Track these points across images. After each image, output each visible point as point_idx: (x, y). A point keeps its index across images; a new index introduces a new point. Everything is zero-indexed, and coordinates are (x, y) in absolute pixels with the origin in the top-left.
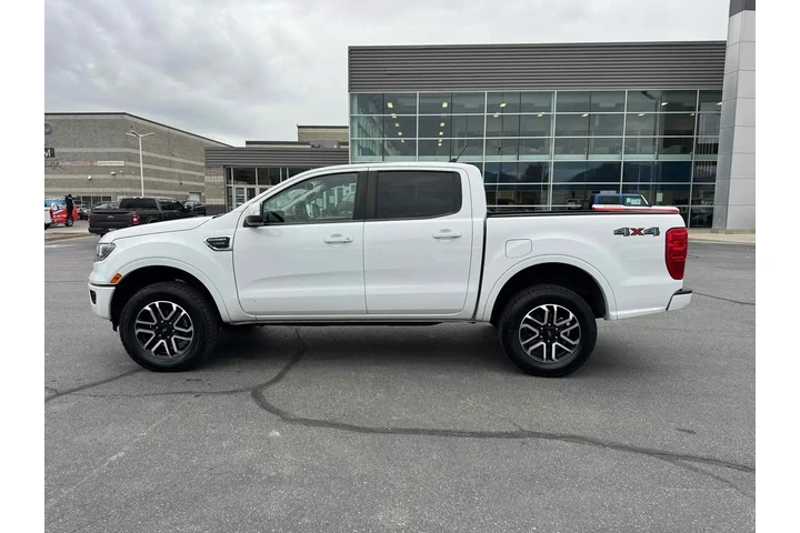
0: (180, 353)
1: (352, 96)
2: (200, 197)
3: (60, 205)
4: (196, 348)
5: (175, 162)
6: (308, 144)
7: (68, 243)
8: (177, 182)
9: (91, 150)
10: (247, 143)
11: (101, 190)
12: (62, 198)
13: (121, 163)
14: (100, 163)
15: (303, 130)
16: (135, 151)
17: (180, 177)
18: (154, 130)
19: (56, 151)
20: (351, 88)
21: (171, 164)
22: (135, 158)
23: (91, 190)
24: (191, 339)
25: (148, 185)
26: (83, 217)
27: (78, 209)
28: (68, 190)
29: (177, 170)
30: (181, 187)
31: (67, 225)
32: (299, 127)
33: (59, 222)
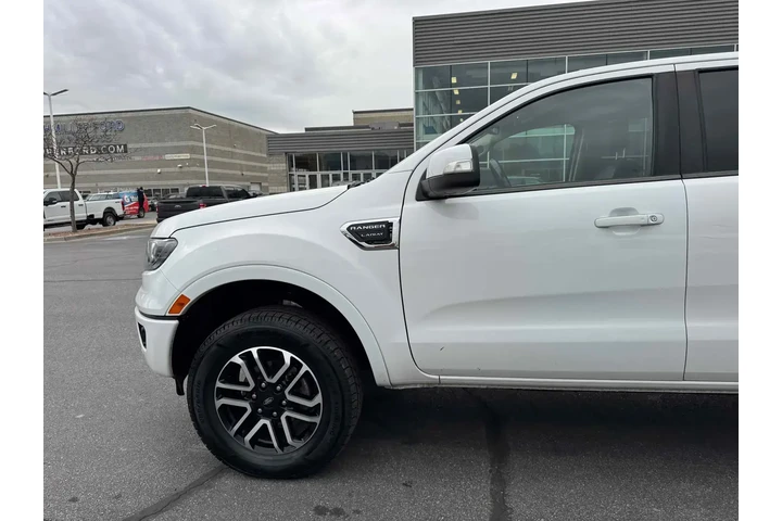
0: (298, 444)
1: (417, 70)
2: (261, 187)
3: (132, 198)
4: (328, 437)
5: (236, 153)
6: (368, 127)
7: (140, 234)
8: (240, 173)
9: (159, 145)
10: (307, 129)
11: (169, 183)
12: (134, 191)
13: (187, 156)
14: (168, 157)
15: (359, 116)
16: (200, 144)
17: (241, 167)
18: (216, 122)
19: (129, 146)
20: (416, 62)
21: (232, 155)
22: (199, 150)
23: (160, 183)
24: (317, 420)
25: (212, 176)
26: (153, 208)
27: (149, 201)
28: (139, 184)
29: (238, 161)
30: (242, 178)
31: (139, 217)
32: (355, 113)
33: (131, 214)
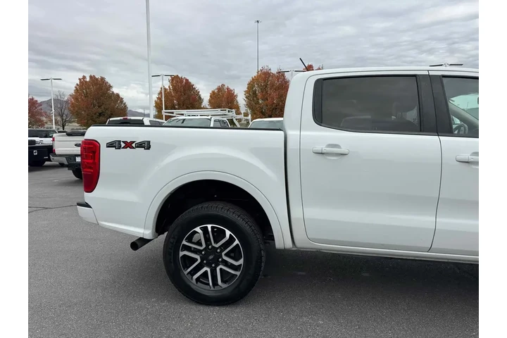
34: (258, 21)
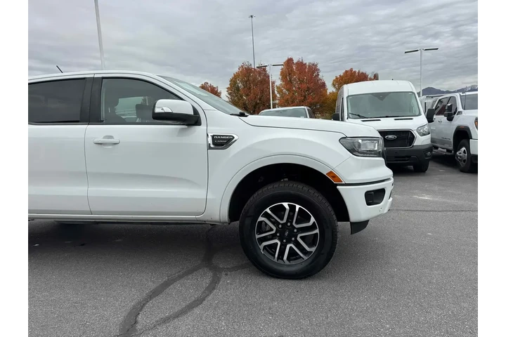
34: (252, 16)
